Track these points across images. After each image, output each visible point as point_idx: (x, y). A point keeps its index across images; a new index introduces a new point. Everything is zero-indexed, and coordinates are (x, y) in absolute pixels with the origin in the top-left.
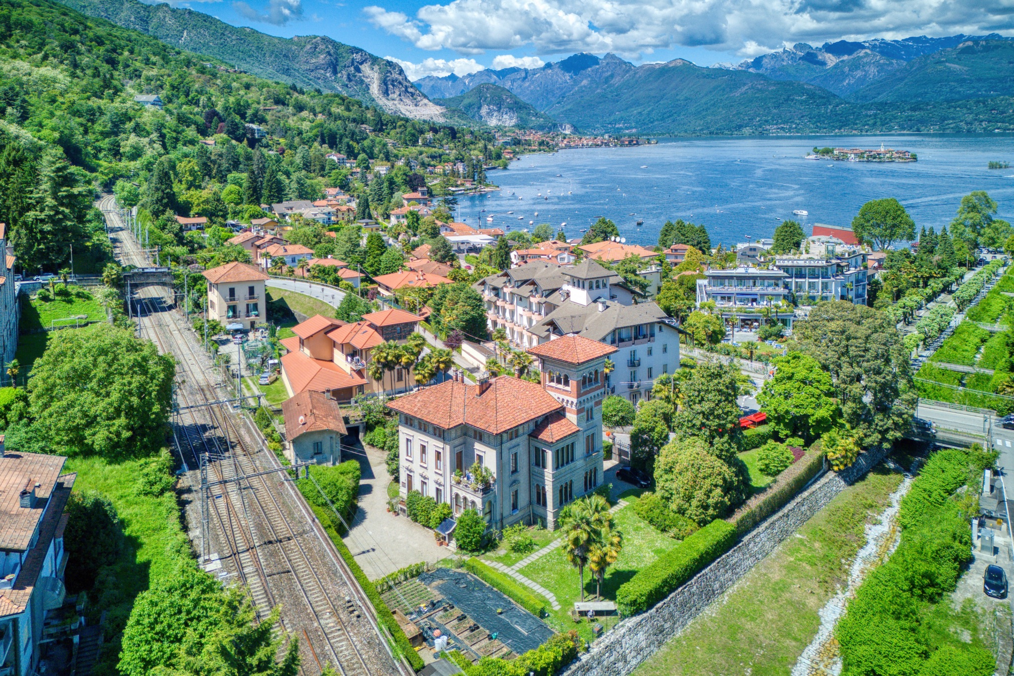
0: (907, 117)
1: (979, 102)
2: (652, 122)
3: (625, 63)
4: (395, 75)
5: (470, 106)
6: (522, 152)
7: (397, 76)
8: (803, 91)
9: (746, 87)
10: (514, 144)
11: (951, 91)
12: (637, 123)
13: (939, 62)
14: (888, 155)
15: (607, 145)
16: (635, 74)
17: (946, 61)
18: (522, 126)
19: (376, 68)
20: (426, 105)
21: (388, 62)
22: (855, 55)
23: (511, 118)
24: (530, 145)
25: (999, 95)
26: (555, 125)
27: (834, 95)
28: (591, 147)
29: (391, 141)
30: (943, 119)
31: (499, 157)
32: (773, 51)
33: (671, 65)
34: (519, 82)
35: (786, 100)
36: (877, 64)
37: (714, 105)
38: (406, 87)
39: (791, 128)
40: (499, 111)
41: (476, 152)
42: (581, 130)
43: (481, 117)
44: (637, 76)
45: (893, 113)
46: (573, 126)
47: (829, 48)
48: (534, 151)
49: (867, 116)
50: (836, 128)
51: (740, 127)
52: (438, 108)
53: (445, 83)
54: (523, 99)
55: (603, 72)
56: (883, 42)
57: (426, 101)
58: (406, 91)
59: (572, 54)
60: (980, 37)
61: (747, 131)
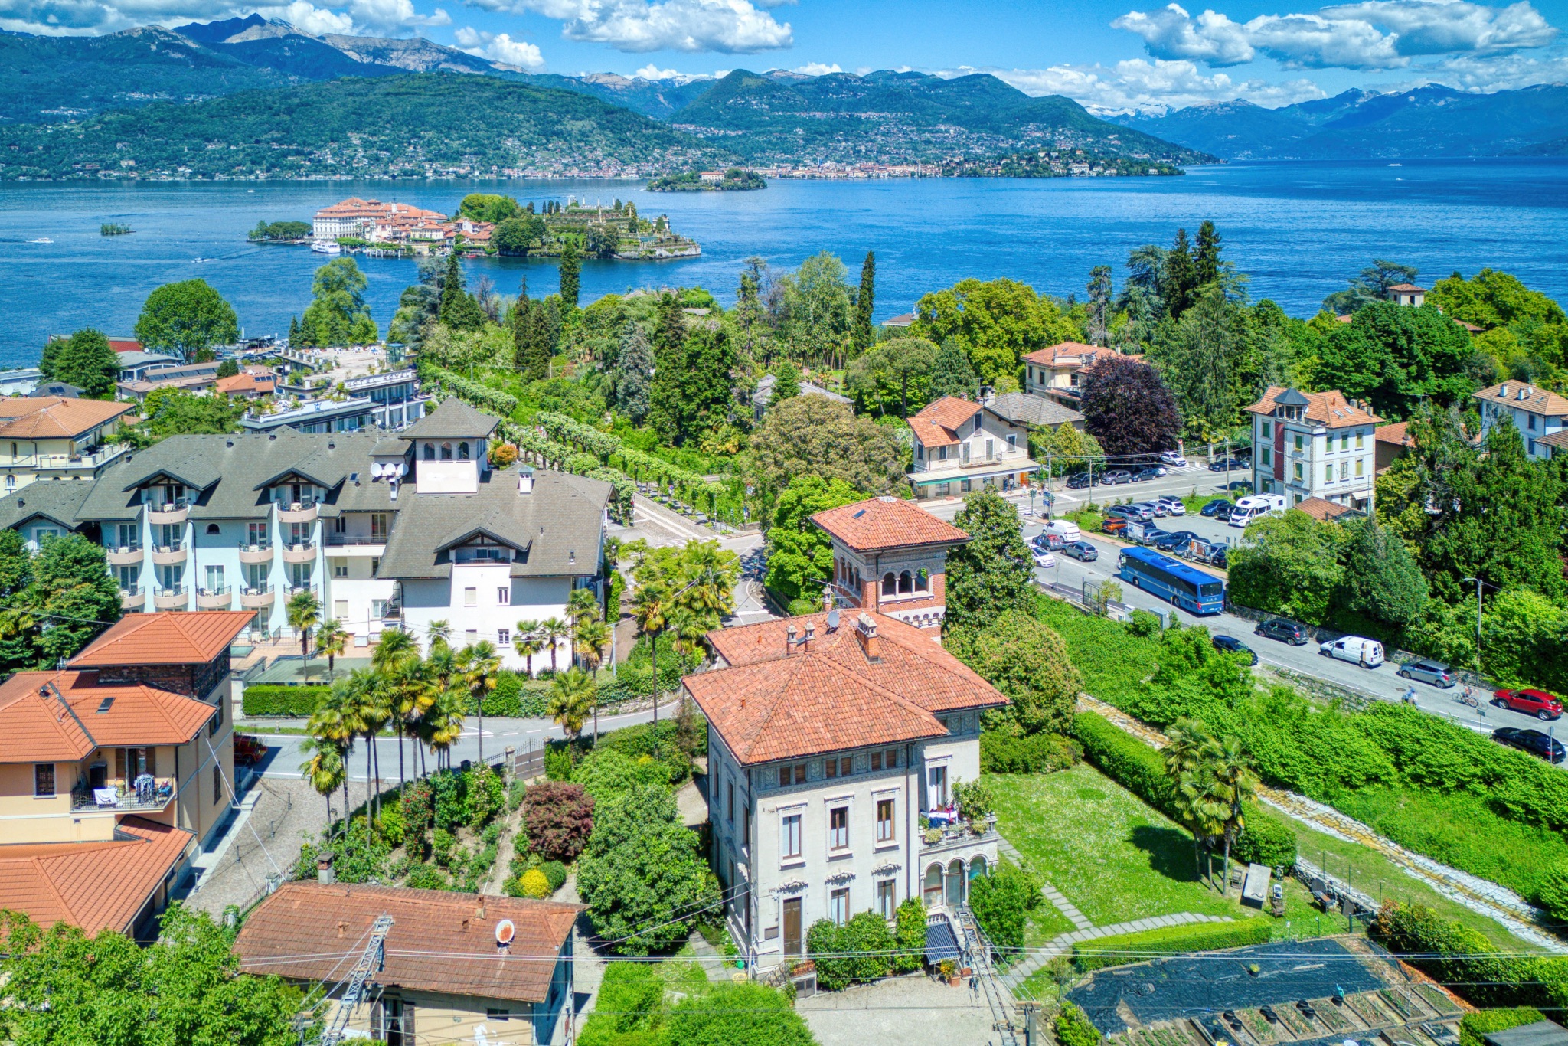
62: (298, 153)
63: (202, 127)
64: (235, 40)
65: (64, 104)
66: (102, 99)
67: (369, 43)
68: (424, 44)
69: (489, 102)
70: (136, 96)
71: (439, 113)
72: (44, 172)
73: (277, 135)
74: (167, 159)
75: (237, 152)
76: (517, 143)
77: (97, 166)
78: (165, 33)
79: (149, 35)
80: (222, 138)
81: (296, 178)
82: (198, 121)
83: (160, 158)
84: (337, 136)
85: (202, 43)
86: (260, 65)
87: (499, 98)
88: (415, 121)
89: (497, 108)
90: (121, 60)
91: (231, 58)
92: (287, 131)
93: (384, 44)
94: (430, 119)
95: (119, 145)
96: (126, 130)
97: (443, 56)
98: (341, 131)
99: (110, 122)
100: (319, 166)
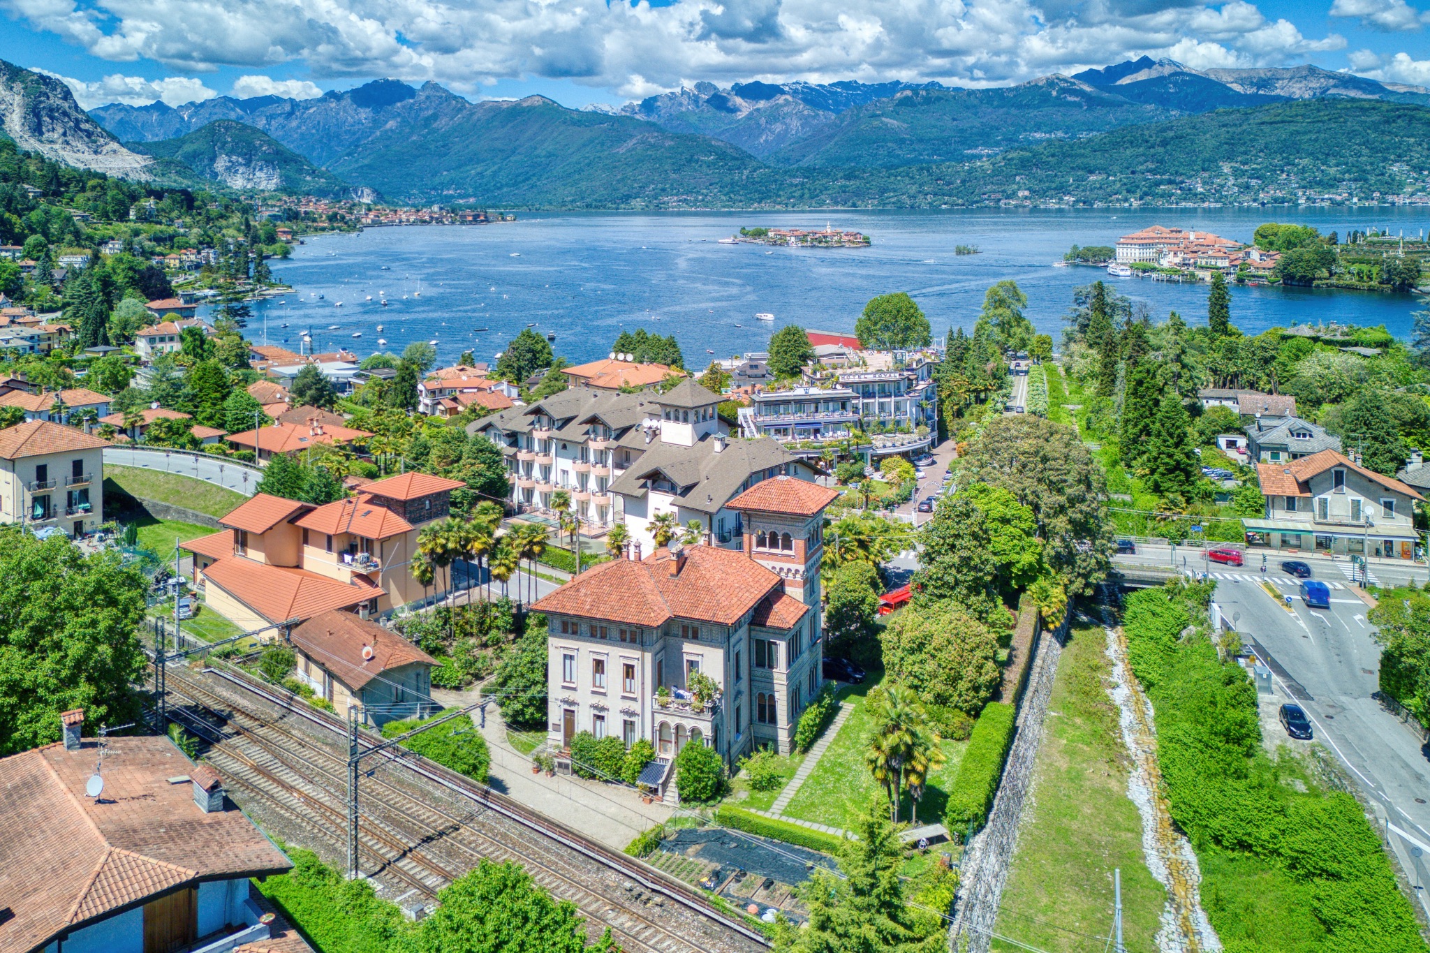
0: (841, 187)
1: (922, 169)
2: (499, 189)
3: (455, 98)
4: (56, 101)
5: (195, 155)
6: (304, 232)
7: (59, 102)
8: (710, 150)
9: (634, 141)
10: (289, 219)
11: (890, 154)
12: (476, 188)
13: (874, 116)
14: (836, 238)
15: (439, 221)
16: (472, 114)
17: (882, 115)
18: (289, 188)
19: (18, 86)
20: (115, 152)
21: (41, 76)
22: (772, 102)
23: (269, 178)
24: (314, 220)
25: (943, 161)
26: (345, 190)
27: (750, 156)
28: (414, 223)
29: (79, 212)
30: (884, 191)
31: (271, 239)
32: (668, 91)
33: (525, 105)
34: (280, 120)
35: (689, 161)
36: (800, 115)
37: (589, 165)
38: (77, 122)
39: (696, 200)
40: (247, 165)
41: (231, 232)
42: (387, 198)
43: (216, 175)
44: (475, 117)
45: (824, 181)
46: (375, 191)
47: (741, 91)
48: (323, 229)
49: (792, 185)
50: (755, 200)
51: (627, 198)
52: (139, 157)
53: (143, 116)
54: (290, 146)
55: (421, 109)
56: (806, 86)
57: (115, 145)
58: (77, 127)
59: (369, 80)
60: (918, 85)
61: (638, 203)
62: (1170, 182)
63: (1085, 161)
64: (1126, 81)
65: (982, 145)
66: (1011, 140)
67: (1253, 74)
68: (1312, 71)
69: (1375, 126)
70: (1037, 135)
71: (1316, 140)
72: (960, 201)
73: (1151, 166)
74: (1055, 189)
75: (1114, 182)
76: (1405, 168)
77: (999, 196)
78: (1065, 80)
79: (1051, 83)
80: (1104, 170)
81: (1166, 206)
82: (1083, 156)
83: (1049, 188)
84: (1209, 165)
85: (1096, 87)
86: (1146, 102)
87: (1387, 122)
88: (1289, 149)
89: (1383, 132)
90: (1028, 106)
91: (1120, 98)
92: (1161, 162)
93: (1269, 74)
94: (1305, 146)
95: (1018, 178)
96: (1024, 165)
97: (1332, 82)
98: (1212, 160)
99: (1012, 159)
100: (1189, 194)
